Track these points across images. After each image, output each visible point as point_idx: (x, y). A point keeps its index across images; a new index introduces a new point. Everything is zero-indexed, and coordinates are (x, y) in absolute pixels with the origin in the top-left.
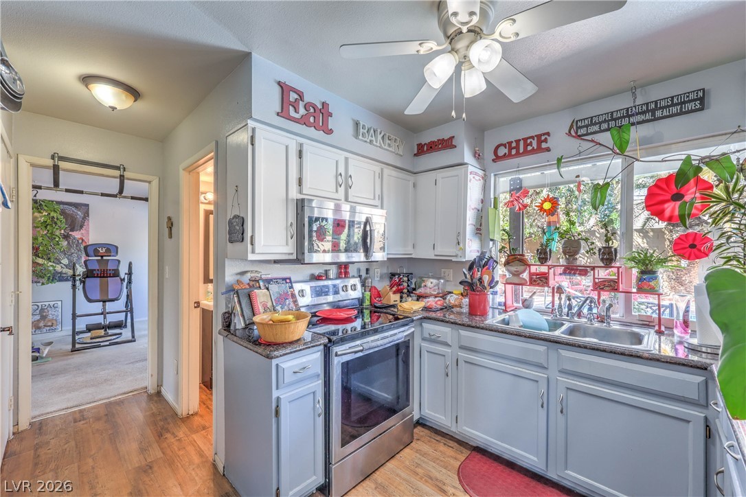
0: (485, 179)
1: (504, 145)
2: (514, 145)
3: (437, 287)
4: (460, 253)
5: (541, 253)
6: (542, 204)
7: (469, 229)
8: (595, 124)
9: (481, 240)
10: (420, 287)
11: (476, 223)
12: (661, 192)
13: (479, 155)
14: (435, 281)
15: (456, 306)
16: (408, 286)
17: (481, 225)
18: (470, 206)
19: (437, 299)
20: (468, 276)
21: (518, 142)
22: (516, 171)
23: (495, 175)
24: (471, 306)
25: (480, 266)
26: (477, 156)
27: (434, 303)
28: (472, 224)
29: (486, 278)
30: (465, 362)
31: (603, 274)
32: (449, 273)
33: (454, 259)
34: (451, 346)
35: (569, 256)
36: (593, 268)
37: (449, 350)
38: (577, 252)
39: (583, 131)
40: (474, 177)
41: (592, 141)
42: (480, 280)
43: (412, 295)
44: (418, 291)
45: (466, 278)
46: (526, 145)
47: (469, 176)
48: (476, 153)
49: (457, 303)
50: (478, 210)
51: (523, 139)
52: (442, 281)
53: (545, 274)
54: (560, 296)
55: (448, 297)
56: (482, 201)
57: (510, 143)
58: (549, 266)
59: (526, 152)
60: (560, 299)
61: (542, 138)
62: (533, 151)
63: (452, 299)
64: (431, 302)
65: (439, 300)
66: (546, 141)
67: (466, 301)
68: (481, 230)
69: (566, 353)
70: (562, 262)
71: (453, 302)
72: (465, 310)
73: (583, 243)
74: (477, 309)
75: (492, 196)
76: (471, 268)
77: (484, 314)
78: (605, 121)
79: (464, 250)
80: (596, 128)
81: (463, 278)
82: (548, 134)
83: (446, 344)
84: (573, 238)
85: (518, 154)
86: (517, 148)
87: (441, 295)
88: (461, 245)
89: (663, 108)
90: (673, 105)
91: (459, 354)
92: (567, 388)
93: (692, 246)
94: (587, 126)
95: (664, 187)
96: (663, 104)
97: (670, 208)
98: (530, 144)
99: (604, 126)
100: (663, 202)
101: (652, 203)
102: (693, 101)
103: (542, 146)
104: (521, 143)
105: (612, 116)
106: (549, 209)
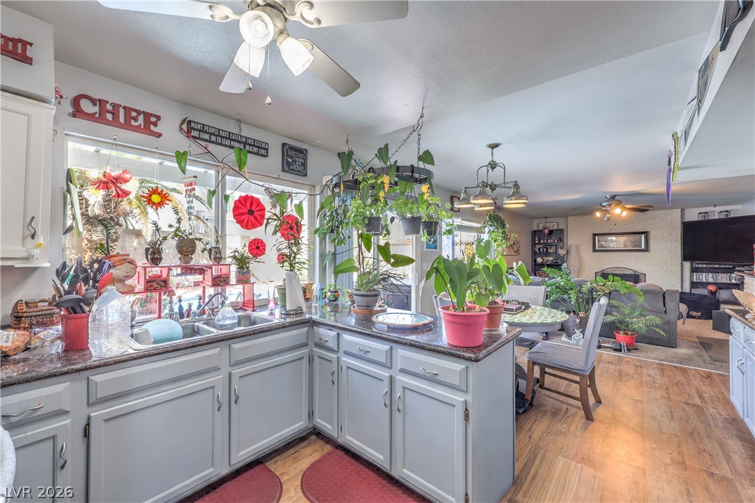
1: (93, 100)
2: (109, 107)
4: (37, 253)
6: (150, 195)
8: (206, 132)
12: (241, 206)
13: (61, 97)
21: (116, 107)
22: (113, 144)
26: (59, 97)
30: (106, 421)
31: (215, 271)
35: (184, 255)
37: (65, 422)
38: (193, 252)
39: (195, 134)
41: (206, 148)
46: (129, 117)
48: (56, 90)
51: (124, 107)
54: (171, 298)
57: (102, 103)
58: (168, 267)
59: (128, 126)
61: (151, 118)
62: (137, 129)
66: (155, 124)
73: (197, 242)
78: (213, 134)
80: (206, 136)
82: (159, 118)
84: (186, 238)
85: (116, 123)
86: (114, 113)
89: (250, 145)
90: (254, 146)
91: (91, 415)
92: (240, 377)
93: (258, 248)
94: (200, 131)
95: (243, 202)
96: (250, 142)
97: (246, 220)
98: (136, 119)
99: (214, 138)
100: (243, 214)
101: (237, 213)
102: (263, 148)
103: (152, 128)
104: (122, 112)
105: (219, 133)
106: (159, 203)
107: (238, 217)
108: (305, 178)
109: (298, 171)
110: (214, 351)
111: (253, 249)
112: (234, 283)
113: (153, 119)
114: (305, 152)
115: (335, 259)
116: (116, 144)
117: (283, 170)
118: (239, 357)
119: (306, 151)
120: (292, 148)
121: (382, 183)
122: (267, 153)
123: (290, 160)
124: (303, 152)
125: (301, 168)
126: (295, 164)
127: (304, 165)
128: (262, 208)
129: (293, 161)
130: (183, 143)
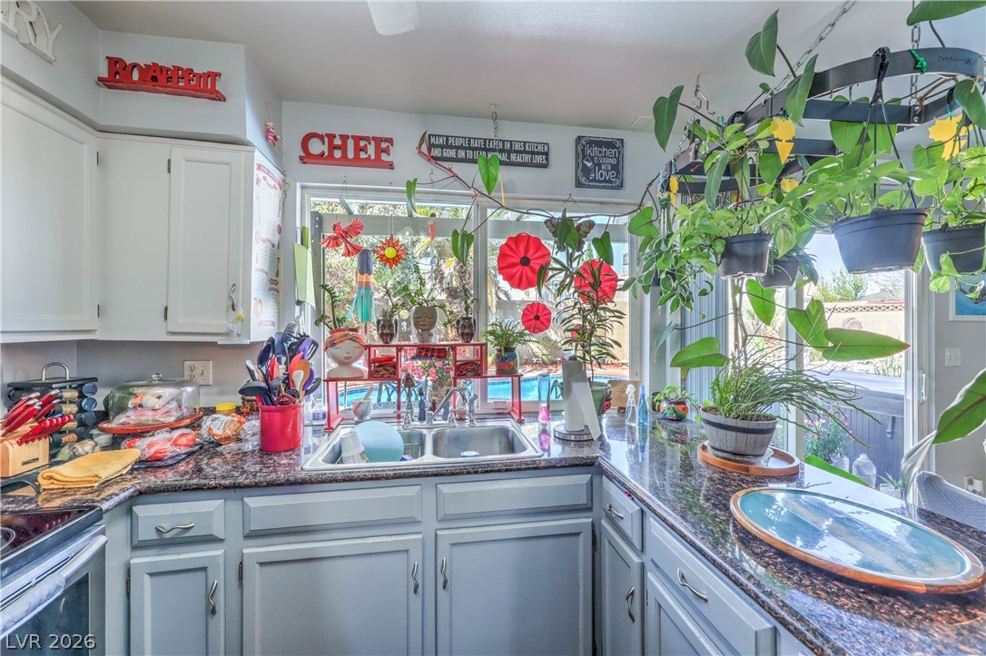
0: (285, 188)
1: (321, 137)
2: (338, 142)
3: (174, 404)
4: (236, 328)
5: (384, 326)
6: (384, 249)
7: (257, 280)
8: (452, 147)
9: (278, 303)
10: (122, 409)
11: (270, 268)
12: (511, 254)
13: (275, 138)
14: (168, 392)
15: (228, 439)
16: (81, 410)
17: (277, 274)
18: (258, 232)
19: (177, 433)
20: (258, 375)
21: (344, 138)
22: (342, 189)
23: (303, 188)
24: (265, 432)
25: (284, 353)
26: (272, 138)
27: (168, 446)
28: (262, 270)
29: (299, 377)
30: (261, 564)
32: (206, 369)
33: (221, 341)
34: (221, 541)
35: (422, 330)
36: (453, 347)
37: (216, 552)
38: (432, 325)
39: (436, 152)
40: (265, 178)
41: (450, 170)
42: (288, 381)
43: (95, 432)
44: (117, 422)
45: (254, 379)
46: (358, 149)
47: (256, 171)
48: (268, 131)
49: (229, 432)
50: (273, 246)
51: (353, 137)
52: (189, 389)
53: (391, 359)
55: (207, 422)
56: (280, 230)
57: (331, 137)
58: (397, 346)
59: (357, 161)
60: (409, 395)
61: (383, 144)
62: (368, 163)
63: (217, 426)
64: (161, 443)
65: (183, 435)
66: (386, 151)
67: (253, 425)
68: (278, 282)
69: (449, 488)
70: (414, 339)
71: (220, 432)
72: (252, 444)
74: (278, 439)
75: (298, 225)
76: (262, 360)
77: (292, 445)
78: (461, 147)
79: (245, 322)
80: (452, 153)
81: (245, 380)
82: (390, 141)
83: (210, 540)
84: (425, 305)
85: (344, 161)
86: (343, 148)
87: (187, 421)
88: (240, 311)
89: (517, 152)
90: (525, 152)
91: (245, 551)
92: (452, 544)
93: (537, 318)
94: (442, 147)
95: (514, 247)
96: (517, 147)
97: (518, 273)
98: (364, 149)
99: (462, 154)
100: (513, 265)
101: (504, 265)
102: (539, 153)
103: (383, 158)
104: (351, 143)
105: (469, 144)
106: (393, 259)
107: (505, 270)
108: (620, 192)
109: (605, 181)
110: (409, 491)
111: (530, 320)
112: (494, 374)
113: (384, 145)
114: (618, 144)
115: (683, 337)
116: (346, 189)
117: (579, 184)
118: (451, 510)
119: (622, 141)
120: (593, 143)
121: (772, 140)
122: (547, 159)
123: (589, 164)
124: (615, 146)
125: (611, 175)
126: (600, 169)
127: (617, 168)
128: (545, 253)
129: (595, 165)
130: (423, 170)
